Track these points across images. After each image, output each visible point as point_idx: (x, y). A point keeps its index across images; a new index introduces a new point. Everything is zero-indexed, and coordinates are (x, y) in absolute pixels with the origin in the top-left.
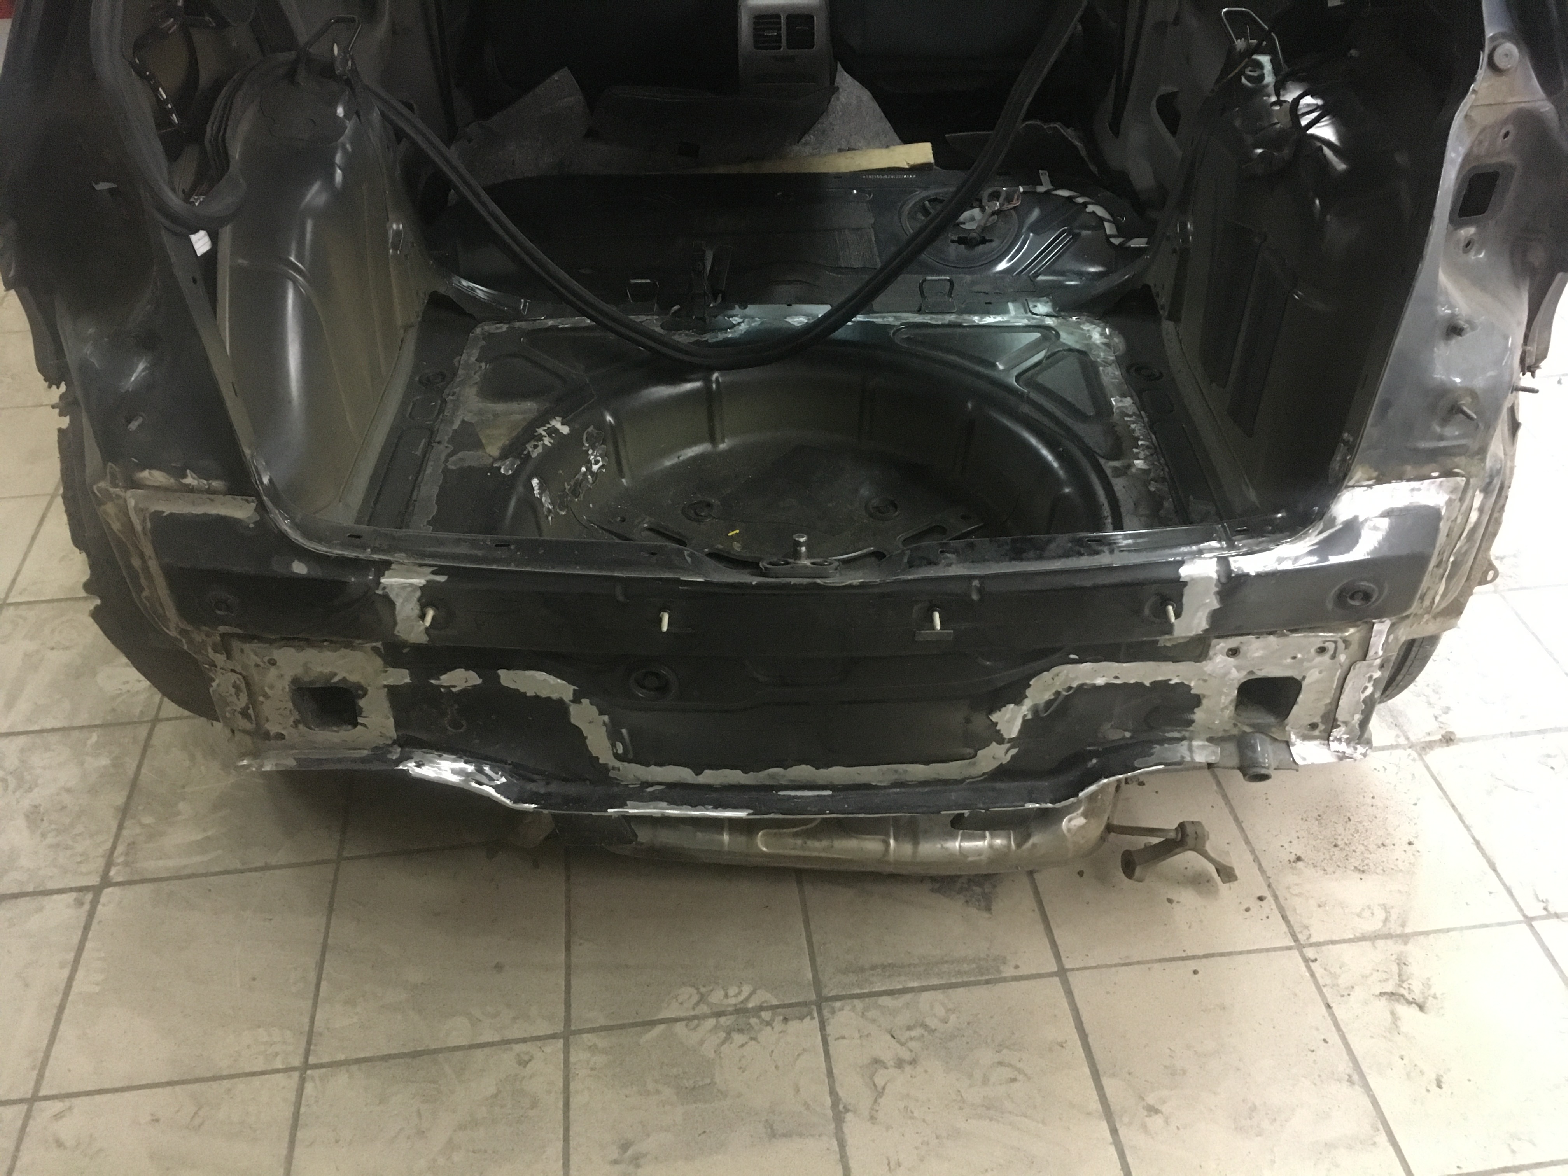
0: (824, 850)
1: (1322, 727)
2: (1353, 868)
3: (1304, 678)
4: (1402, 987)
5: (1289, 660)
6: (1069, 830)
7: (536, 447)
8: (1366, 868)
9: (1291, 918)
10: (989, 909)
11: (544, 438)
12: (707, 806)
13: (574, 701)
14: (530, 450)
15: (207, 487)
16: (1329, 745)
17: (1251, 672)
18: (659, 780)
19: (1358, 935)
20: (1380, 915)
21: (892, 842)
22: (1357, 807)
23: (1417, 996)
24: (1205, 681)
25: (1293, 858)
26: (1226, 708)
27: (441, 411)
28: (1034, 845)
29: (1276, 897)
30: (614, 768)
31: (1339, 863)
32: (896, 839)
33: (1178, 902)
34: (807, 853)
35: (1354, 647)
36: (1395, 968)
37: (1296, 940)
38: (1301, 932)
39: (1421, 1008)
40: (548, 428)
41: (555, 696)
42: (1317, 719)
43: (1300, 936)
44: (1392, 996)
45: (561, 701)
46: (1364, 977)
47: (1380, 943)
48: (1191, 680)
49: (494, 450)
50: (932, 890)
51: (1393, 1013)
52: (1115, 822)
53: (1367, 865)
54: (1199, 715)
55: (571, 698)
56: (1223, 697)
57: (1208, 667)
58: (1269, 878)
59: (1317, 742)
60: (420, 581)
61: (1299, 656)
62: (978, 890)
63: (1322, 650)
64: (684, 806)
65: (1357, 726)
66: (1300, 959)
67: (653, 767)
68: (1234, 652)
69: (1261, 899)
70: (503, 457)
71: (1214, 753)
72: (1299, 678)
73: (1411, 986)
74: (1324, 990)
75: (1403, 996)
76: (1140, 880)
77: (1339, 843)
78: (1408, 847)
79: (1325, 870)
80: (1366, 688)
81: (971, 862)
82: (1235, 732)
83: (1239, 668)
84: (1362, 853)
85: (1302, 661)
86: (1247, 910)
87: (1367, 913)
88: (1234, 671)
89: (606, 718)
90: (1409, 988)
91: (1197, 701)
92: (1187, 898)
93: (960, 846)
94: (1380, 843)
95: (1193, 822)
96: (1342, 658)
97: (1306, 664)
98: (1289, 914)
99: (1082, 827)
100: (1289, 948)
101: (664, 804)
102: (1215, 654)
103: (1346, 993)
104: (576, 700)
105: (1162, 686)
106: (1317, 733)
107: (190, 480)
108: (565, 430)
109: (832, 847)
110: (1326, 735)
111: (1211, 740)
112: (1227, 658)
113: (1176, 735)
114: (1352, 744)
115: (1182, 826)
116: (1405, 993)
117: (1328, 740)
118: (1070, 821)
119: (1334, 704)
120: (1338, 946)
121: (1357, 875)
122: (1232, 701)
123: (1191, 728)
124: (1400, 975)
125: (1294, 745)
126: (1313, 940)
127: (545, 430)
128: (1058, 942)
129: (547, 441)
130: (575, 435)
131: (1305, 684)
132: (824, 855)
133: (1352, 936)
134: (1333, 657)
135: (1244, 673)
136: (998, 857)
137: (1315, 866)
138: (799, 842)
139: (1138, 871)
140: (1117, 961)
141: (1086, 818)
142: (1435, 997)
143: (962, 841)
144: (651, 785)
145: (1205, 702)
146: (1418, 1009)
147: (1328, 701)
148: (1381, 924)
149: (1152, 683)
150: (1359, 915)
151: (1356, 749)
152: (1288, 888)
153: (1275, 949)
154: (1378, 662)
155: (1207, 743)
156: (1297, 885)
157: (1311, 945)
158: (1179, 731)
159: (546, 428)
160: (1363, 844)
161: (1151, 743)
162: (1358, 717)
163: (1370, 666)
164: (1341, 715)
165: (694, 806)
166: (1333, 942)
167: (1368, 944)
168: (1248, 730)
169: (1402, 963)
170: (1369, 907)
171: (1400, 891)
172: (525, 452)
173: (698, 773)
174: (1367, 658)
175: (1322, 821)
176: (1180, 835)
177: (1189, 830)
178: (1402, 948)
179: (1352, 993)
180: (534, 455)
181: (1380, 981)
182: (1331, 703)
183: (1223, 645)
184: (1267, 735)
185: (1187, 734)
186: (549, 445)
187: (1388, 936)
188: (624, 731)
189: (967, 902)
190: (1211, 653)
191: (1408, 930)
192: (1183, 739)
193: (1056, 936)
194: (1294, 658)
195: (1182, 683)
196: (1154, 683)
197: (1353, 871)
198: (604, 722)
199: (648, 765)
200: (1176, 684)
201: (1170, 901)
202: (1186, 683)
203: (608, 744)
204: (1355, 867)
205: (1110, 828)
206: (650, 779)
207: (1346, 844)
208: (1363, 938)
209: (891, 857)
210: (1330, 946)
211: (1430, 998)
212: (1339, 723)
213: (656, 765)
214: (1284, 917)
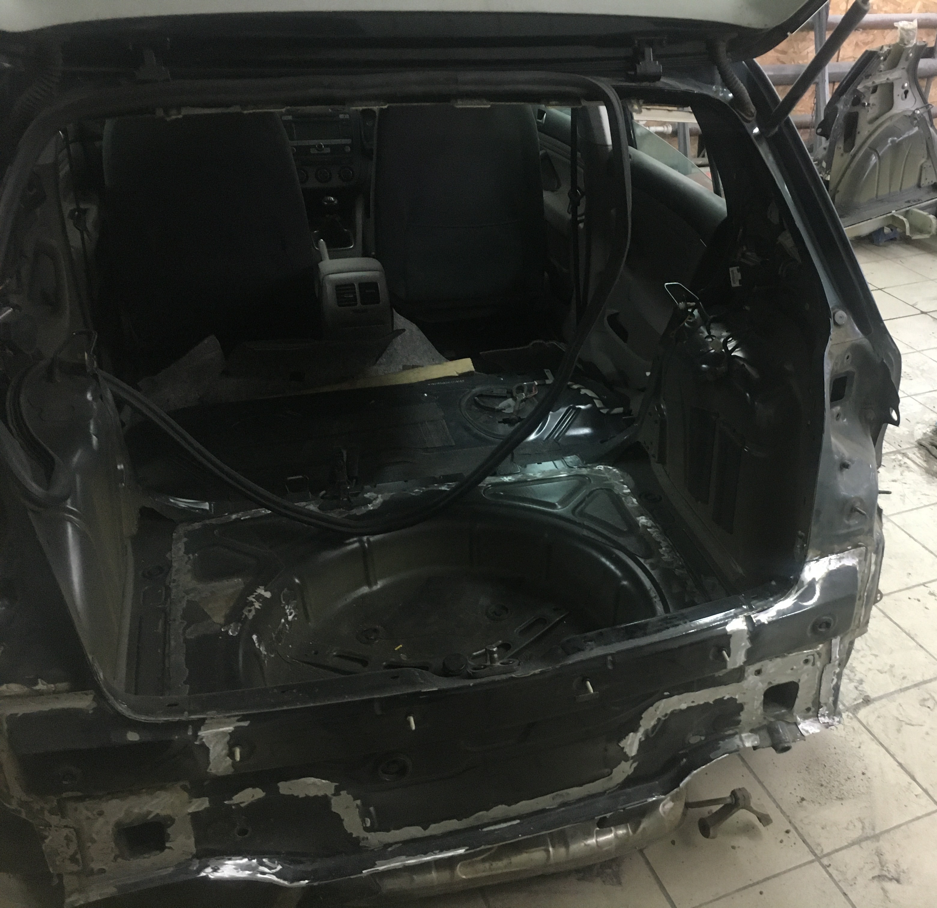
0: (505, 867)
1: (813, 709)
2: (835, 798)
3: (799, 680)
4: (883, 870)
5: (789, 671)
6: (664, 813)
7: (250, 611)
8: (843, 796)
9: (808, 841)
10: (620, 883)
11: (254, 603)
12: (435, 852)
13: (334, 795)
14: (247, 614)
15: (53, 689)
16: (819, 720)
17: (770, 683)
18: (398, 840)
19: (849, 842)
20: (859, 825)
21: (551, 849)
22: (827, 757)
23: (893, 873)
24: (744, 693)
25: (799, 799)
26: (758, 708)
27: (168, 595)
28: (644, 829)
29: (796, 829)
30: (363, 839)
31: (826, 797)
32: (553, 847)
33: (739, 847)
34: (494, 872)
35: (824, 656)
36: (876, 859)
37: (815, 855)
38: (817, 849)
39: (898, 881)
40: (256, 595)
41: (321, 793)
42: (810, 705)
43: (816, 852)
44: (880, 877)
45: (326, 796)
46: (861, 869)
47: (864, 844)
48: (736, 695)
49: (219, 619)
50: (579, 880)
51: (883, 889)
52: (690, 800)
53: (843, 794)
54: (743, 716)
55: (333, 792)
56: (756, 702)
57: (745, 684)
58: (788, 816)
59: (811, 720)
60: (230, 729)
61: (795, 667)
62: (609, 871)
63: (806, 661)
64: (418, 856)
65: (832, 705)
66: (821, 868)
67: (393, 831)
68: (758, 672)
69: (787, 832)
70: (227, 623)
71: (755, 739)
72: (796, 681)
73: (889, 869)
74: (840, 884)
75: (886, 876)
76: (713, 838)
77: (824, 783)
78: (862, 777)
79: (820, 803)
80: (833, 679)
81: (607, 851)
82: (765, 723)
83: (762, 681)
84: (838, 787)
85: (797, 670)
86: (781, 842)
87: (851, 827)
88: (760, 684)
89: (359, 802)
90: (888, 870)
91: (741, 707)
92: (742, 842)
93: (597, 841)
94: (846, 778)
95: (740, 789)
96: (818, 664)
97: (799, 672)
98: (806, 838)
99: (672, 809)
100: (812, 862)
101: (403, 857)
102: (748, 676)
103: (853, 883)
104: (337, 793)
105: (720, 702)
106: (811, 713)
107: (41, 686)
108: (268, 595)
109: (511, 863)
110: (816, 714)
111: (752, 731)
112: (755, 676)
113: (730, 732)
114: (831, 716)
115: (733, 793)
116: (887, 874)
117: (818, 717)
118: (664, 805)
119: (818, 693)
120: (840, 852)
121: (839, 802)
122: (761, 703)
123: (740, 726)
124: (880, 863)
125: (800, 724)
126: (825, 852)
127: (254, 598)
128: (671, 895)
129: (257, 605)
130: (275, 598)
131: (800, 684)
132: (505, 871)
133: (846, 844)
134: (814, 664)
135: (766, 684)
136: (621, 843)
137: (813, 802)
138: (487, 865)
139: (711, 832)
140: (711, 898)
141: (673, 802)
142: (904, 872)
143: (597, 837)
144: (390, 845)
145: (746, 707)
146: (896, 882)
147: (814, 692)
148: (861, 831)
149: (714, 702)
150: (847, 829)
151: (833, 719)
152: (801, 821)
153: (805, 864)
154: (837, 662)
155: (750, 734)
156: (806, 817)
157: (825, 856)
158: (732, 729)
159: (254, 596)
160: (837, 781)
161: (717, 741)
162: (831, 699)
163: (834, 665)
164: (822, 700)
165: (425, 853)
166: (837, 851)
167: (856, 847)
168: (772, 720)
169: (879, 854)
170: (851, 822)
171: (866, 807)
172: (243, 616)
173: (425, 828)
174: (831, 661)
175: (810, 771)
176: (734, 799)
177: (739, 794)
178: (877, 844)
179: (856, 882)
180: (250, 617)
181: (870, 870)
182: (816, 693)
183: (751, 669)
184: (783, 720)
185: (737, 730)
186: (259, 608)
187: (867, 838)
188: (372, 809)
189: (604, 882)
190: (746, 675)
191: (877, 832)
192: (736, 733)
193: (668, 892)
194: (792, 669)
195: (732, 698)
196: (716, 701)
197: (836, 800)
198: (357, 805)
199: (388, 831)
200: (728, 699)
201: (733, 847)
202: (733, 697)
203: (358, 820)
204: (837, 797)
205: (688, 805)
206: (391, 841)
207: (827, 783)
208: (853, 844)
209: (552, 860)
210: (836, 854)
211: (902, 874)
212: (822, 705)
213: (394, 829)
214: (804, 841)
